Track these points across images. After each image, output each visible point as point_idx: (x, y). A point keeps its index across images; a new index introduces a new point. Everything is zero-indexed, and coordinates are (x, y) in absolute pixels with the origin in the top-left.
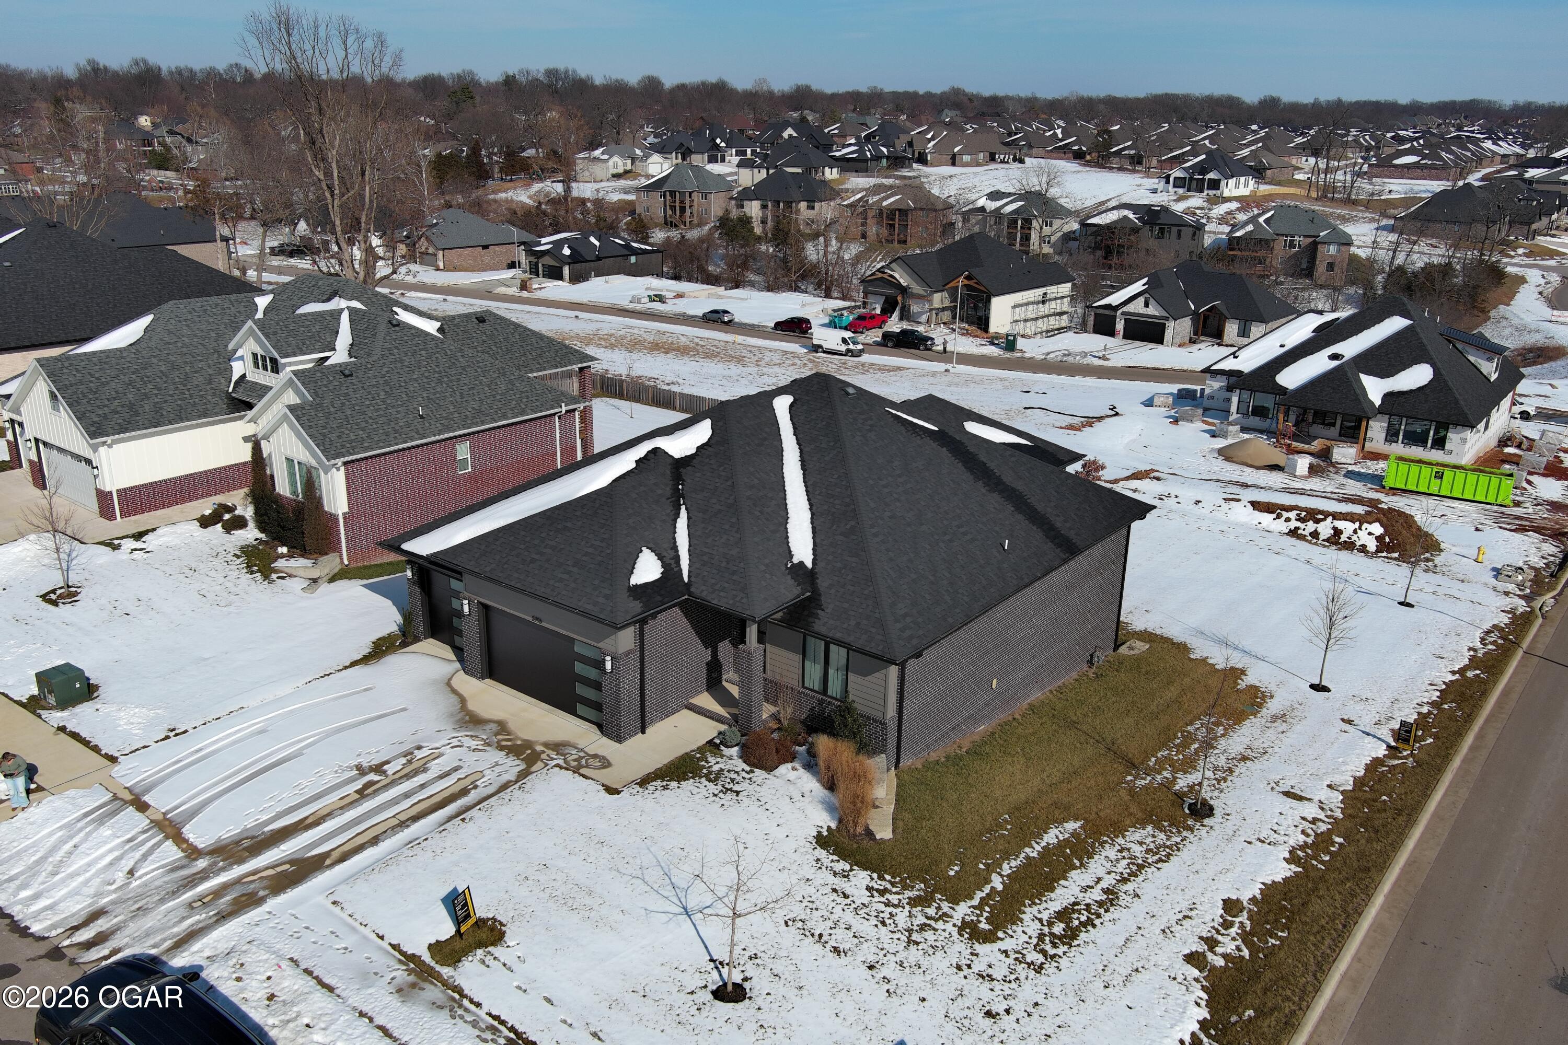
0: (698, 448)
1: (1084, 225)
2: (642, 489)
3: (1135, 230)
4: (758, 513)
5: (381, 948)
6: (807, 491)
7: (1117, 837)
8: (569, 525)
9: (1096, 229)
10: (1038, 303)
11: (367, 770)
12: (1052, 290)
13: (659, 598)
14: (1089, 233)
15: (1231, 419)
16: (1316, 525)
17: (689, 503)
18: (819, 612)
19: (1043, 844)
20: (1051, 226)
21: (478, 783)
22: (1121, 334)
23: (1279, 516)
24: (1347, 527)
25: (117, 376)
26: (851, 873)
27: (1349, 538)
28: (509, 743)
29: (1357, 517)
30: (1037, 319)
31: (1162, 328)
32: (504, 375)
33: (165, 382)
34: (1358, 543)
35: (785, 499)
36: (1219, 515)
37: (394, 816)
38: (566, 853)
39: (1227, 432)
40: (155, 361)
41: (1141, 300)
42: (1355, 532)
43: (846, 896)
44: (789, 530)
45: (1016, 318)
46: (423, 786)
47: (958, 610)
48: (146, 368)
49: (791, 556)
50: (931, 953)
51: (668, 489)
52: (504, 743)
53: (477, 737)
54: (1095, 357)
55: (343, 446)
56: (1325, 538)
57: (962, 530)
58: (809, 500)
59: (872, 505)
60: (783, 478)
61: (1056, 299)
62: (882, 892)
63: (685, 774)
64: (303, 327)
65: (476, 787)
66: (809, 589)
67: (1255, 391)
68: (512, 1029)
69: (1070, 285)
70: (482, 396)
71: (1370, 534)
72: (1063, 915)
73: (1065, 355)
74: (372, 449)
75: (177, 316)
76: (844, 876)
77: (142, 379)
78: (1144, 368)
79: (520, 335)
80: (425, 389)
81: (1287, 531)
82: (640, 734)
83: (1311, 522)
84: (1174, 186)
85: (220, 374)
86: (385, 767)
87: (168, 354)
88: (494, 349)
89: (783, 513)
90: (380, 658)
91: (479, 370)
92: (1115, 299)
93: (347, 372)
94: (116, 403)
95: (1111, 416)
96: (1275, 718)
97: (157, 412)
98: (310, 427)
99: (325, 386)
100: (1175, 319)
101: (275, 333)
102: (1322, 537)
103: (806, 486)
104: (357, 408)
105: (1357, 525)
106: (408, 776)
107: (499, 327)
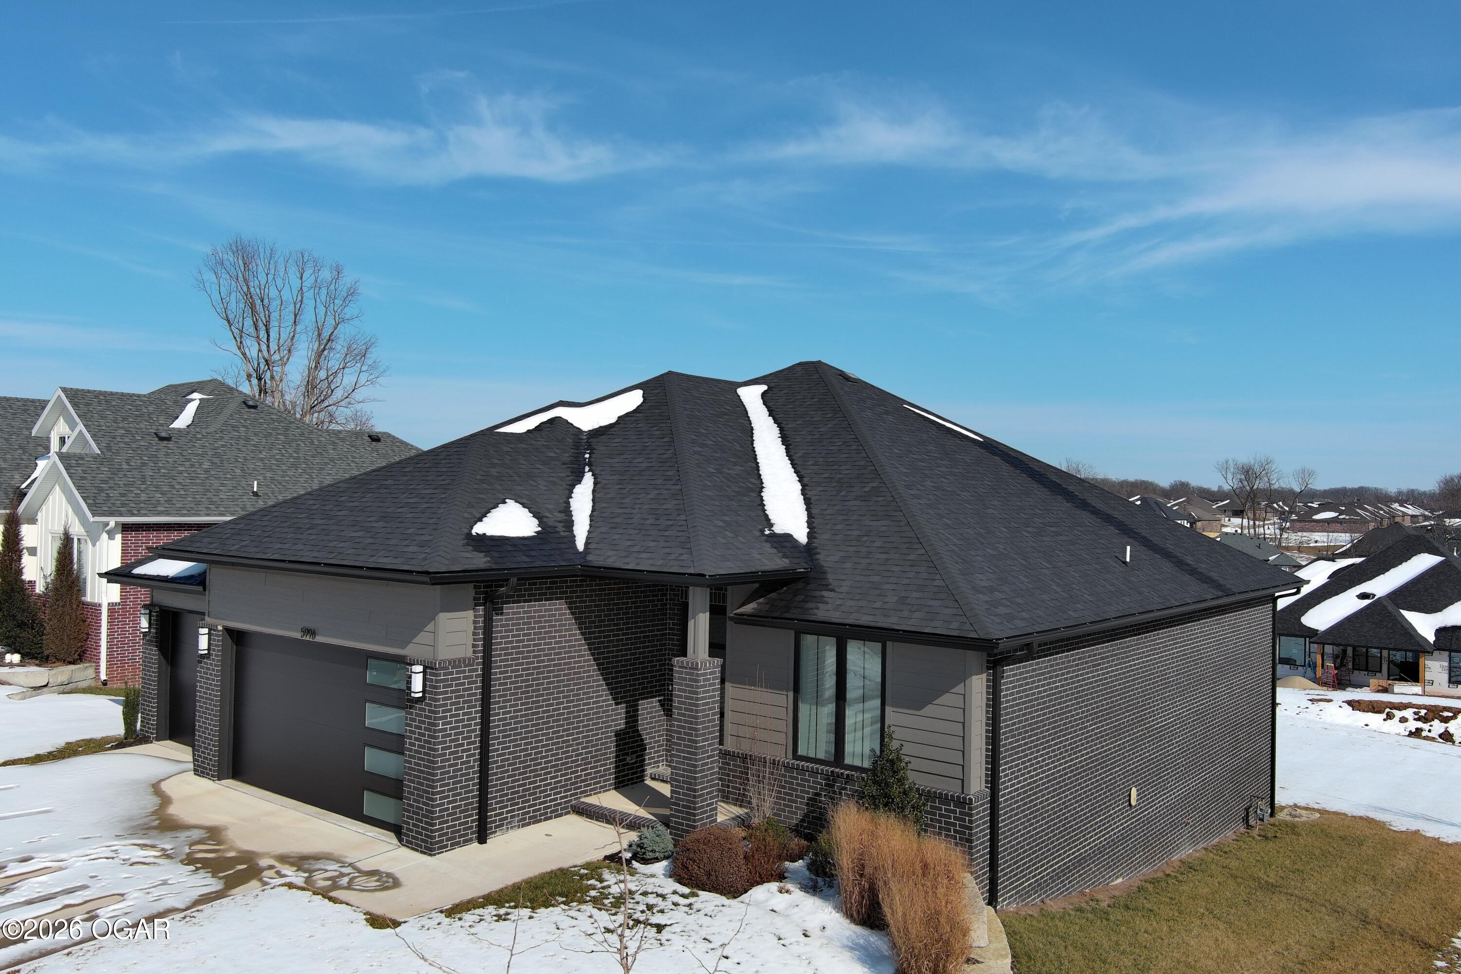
0: (619, 418)
17: (598, 469)
23: (1390, 717)
28: (211, 855)
35: (758, 471)
36: (1310, 716)
44: (765, 499)
49: (770, 525)
51: (566, 455)
52: (201, 855)
53: (154, 846)
55: (124, 505)
58: (797, 473)
60: (753, 451)
67: (1280, 635)
81: (1407, 732)
82: (476, 844)
83: (1437, 721)
89: (755, 482)
90: (64, 759)
93: (164, 435)
103: (791, 461)
104: (163, 471)
107: (396, 449)
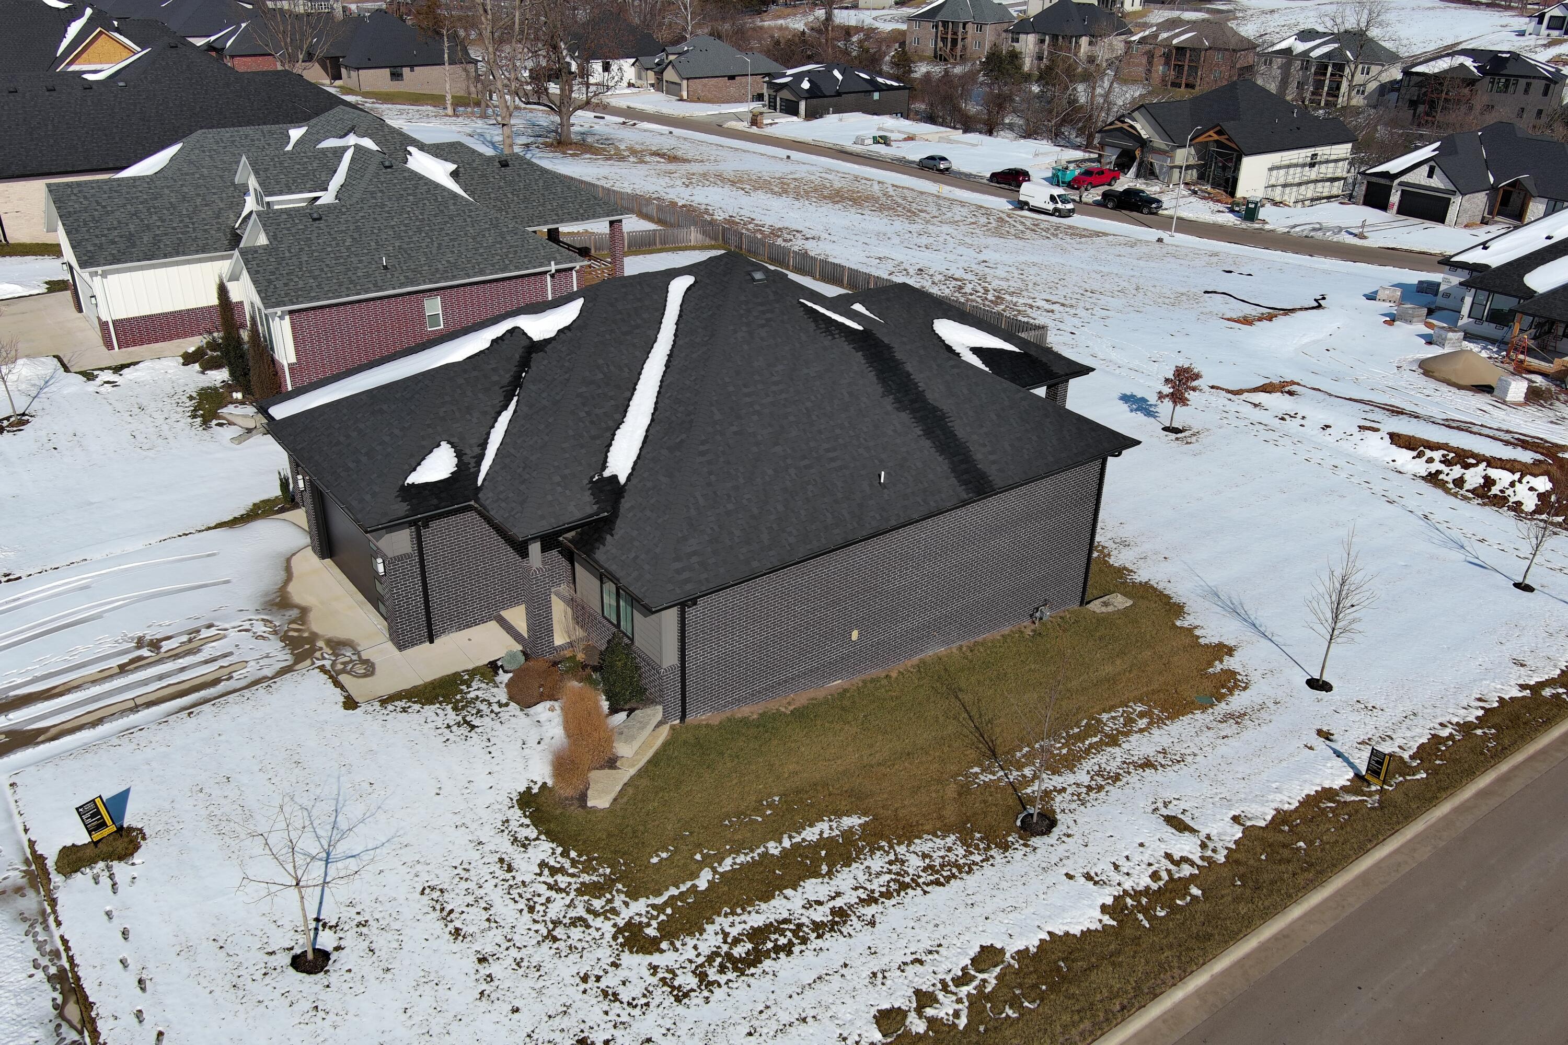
0: (559, 331)
1: (1406, 73)
2: (475, 373)
3: (1471, 82)
4: (582, 414)
5: (19, 843)
6: (659, 392)
7: (899, 844)
8: (385, 407)
9: (1421, 78)
10: (1304, 165)
11: (146, 643)
12: (1324, 151)
13: (435, 502)
14: (1412, 83)
15: (1460, 323)
16: (1463, 471)
17: (521, 395)
18: (608, 537)
19: (798, 839)
20: (1368, 73)
21: (234, 674)
22: (1395, 208)
23: (1420, 455)
24: (1503, 477)
25: (124, 205)
26: (533, 843)
27: (1502, 491)
28: (295, 634)
29: (1519, 467)
30: (1300, 184)
31: (1446, 204)
32: (496, 226)
33: (172, 214)
34: (1512, 500)
35: (630, 399)
36: (1346, 446)
37: (133, 699)
38: (256, 768)
39: (1445, 339)
40: (166, 191)
41: (1425, 169)
42: (1512, 484)
43: (510, 869)
44: (616, 437)
45: (1273, 182)
46: (183, 669)
47: (772, 553)
48: (156, 199)
49: (604, 467)
50: (563, 954)
51: (508, 376)
52: (291, 633)
53: (271, 622)
54: (1351, 233)
55: (287, 295)
56: (1471, 488)
57: (831, 455)
58: (656, 403)
59: (718, 416)
60: (640, 374)
61: (1327, 162)
62: (554, 871)
63: (437, 698)
64: (299, 164)
65: (230, 678)
66: (609, 508)
67: (1495, 292)
68: (71, 959)
69: (1349, 146)
70: (463, 249)
71: (1531, 489)
72: (757, 935)
73: (1314, 230)
74: (318, 300)
75: (202, 146)
76: (524, 846)
77: (149, 209)
78: (1406, 251)
79: (545, 182)
80: (400, 238)
81: (1425, 474)
82: (428, 643)
83: (1459, 466)
84: (1548, 28)
85: (231, 208)
86: (163, 643)
87: (182, 186)
88: (510, 195)
89: (618, 416)
90: (249, 522)
91: (468, 220)
92: (1394, 166)
93: (315, 216)
94: (116, 233)
95: (1313, 308)
96: (1228, 717)
97: (155, 244)
98: (257, 272)
99: (288, 229)
100: (1463, 194)
101: (266, 170)
102: (1467, 486)
103: (660, 387)
105: (1517, 476)
106: (177, 656)
107: (522, 172)
